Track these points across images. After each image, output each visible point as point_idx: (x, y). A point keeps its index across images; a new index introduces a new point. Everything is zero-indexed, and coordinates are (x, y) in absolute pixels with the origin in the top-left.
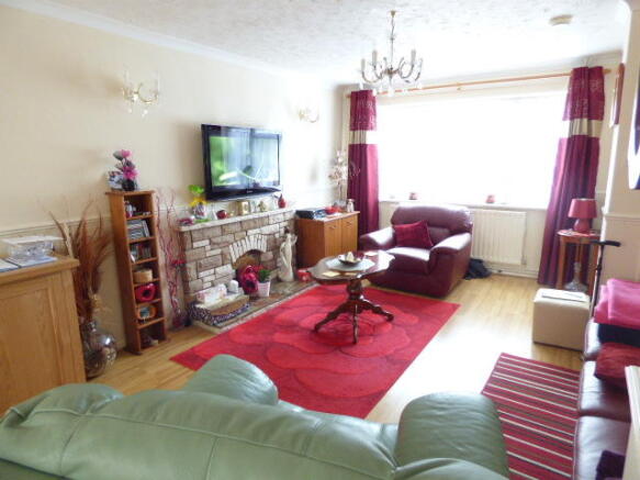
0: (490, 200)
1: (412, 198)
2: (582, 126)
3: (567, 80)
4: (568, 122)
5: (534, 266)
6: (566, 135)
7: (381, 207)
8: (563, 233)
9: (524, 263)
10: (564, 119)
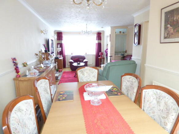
0: (86, 54)
1: (72, 54)
2: (99, 41)
3: (96, 34)
4: (97, 41)
5: (94, 64)
6: (97, 43)
7: (66, 56)
8: (99, 58)
9: (93, 64)
10: (97, 40)
